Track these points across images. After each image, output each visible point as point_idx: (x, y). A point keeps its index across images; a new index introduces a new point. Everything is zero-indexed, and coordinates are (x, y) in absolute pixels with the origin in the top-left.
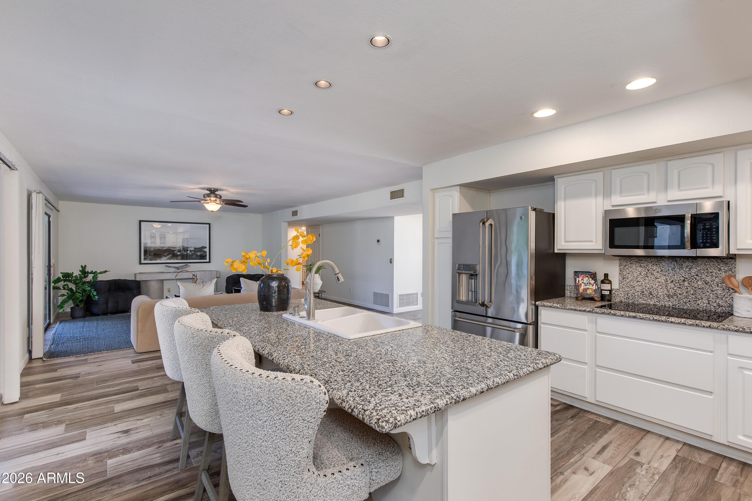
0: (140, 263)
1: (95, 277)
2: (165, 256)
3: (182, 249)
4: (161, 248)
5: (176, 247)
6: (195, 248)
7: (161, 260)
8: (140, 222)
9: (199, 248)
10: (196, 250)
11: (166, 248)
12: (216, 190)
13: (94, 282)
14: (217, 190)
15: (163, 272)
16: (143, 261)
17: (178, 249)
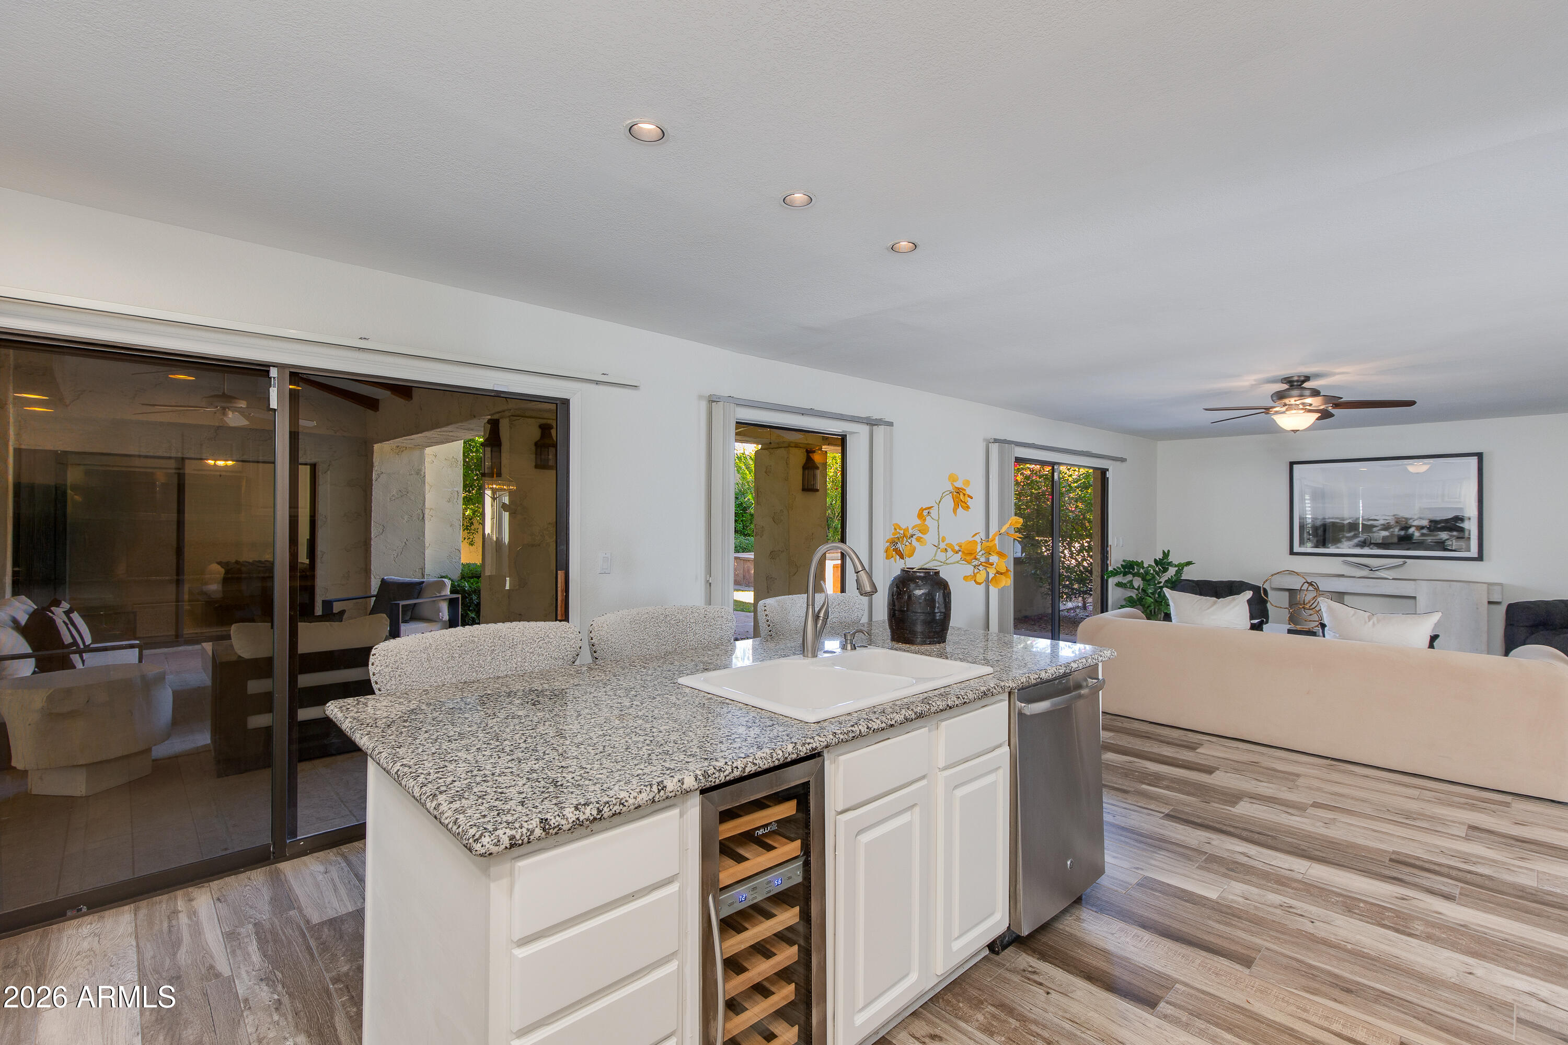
0: (1292, 553)
1: (1179, 572)
2: (1349, 539)
3: (1393, 523)
4: (1337, 521)
5: (1376, 518)
6: (1431, 521)
7: (1338, 548)
8: (1292, 464)
9: (1447, 521)
10: (1435, 526)
11: (1350, 521)
12: (1302, 378)
13: (1175, 581)
14: (1307, 378)
15: (1342, 576)
16: (1297, 549)
17: (1382, 522)
